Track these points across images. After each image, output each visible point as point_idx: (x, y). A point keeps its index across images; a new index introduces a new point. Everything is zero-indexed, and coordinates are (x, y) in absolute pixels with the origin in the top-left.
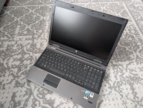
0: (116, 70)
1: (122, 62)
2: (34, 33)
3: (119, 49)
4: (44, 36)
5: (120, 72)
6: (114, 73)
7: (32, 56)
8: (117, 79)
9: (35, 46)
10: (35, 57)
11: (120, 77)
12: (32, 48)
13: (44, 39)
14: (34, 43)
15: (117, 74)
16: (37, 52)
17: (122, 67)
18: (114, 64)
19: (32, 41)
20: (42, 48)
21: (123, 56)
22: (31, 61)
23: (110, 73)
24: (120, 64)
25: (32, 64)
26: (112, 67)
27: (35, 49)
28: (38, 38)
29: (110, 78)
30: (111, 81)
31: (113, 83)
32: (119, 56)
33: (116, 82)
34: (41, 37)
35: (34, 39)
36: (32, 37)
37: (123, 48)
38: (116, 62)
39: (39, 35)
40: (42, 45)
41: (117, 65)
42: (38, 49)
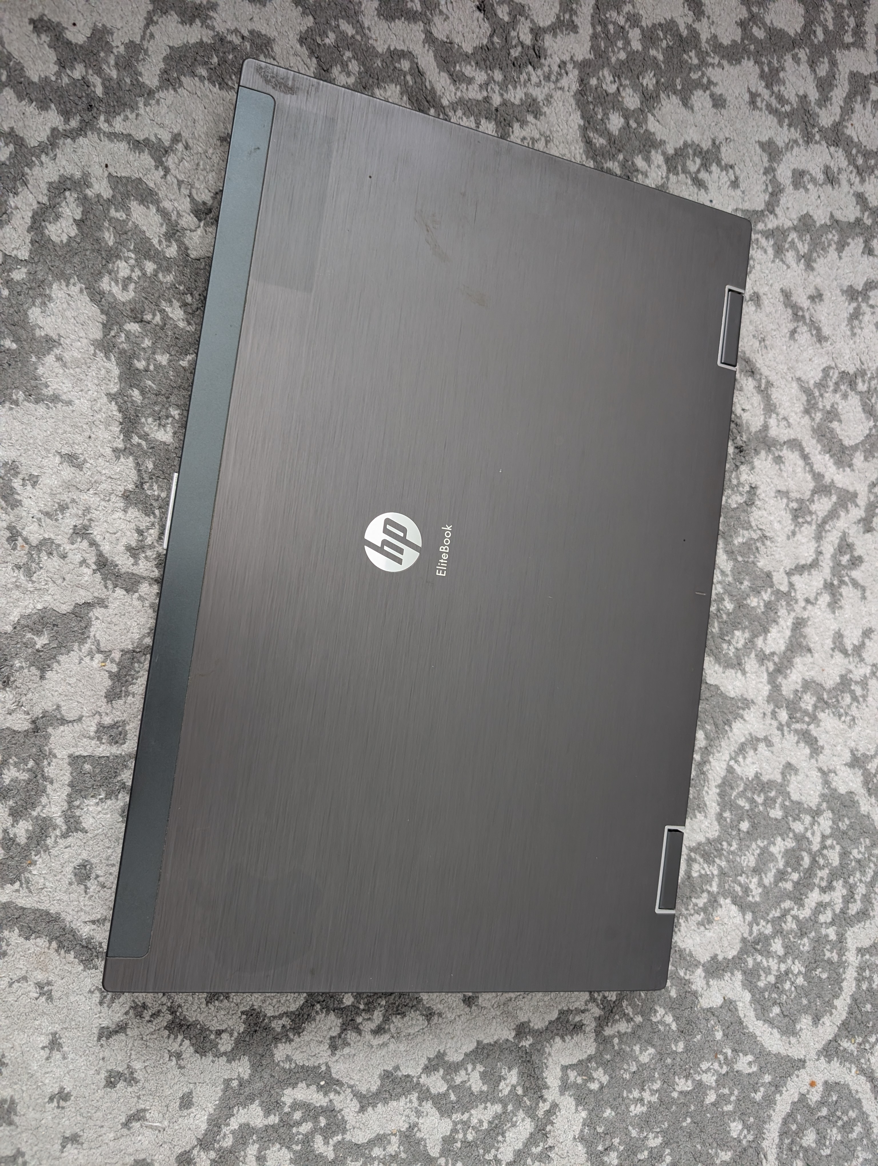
0: (476, 1084)
1: (581, 1148)
2: (838, 55)
3: (733, 1098)
4: (806, 178)
5: (461, 1136)
6: (436, 1069)
7: (546, 63)
8: (370, 1109)
9: (679, 87)
10: (539, 99)
11: (400, 1131)
12: (640, 48)
13: (774, 180)
14: (710, 60)
15: (424, 1103)
16: (599, 117)
17: (519, 1146)
18: (547, 1050)
19: (734, 41)
20: (659, 167)
21: (651, 1152)
22: (478, 58)
23: (436, 1017)
24: (549, 1128)
25: (437, 70)
26: (510, 1035)
27: (629, 91)
28: (779, 106)
29: (369, 1019)
30: (331, 1038)
31: (319, 1067)
32: (649, 1102)
33: (326, 1094)
34: (792, 147)
35: (763, 63)
36: (780, 30)
37: (754, 1145)
38: (572, 1075)
39: (817, 110)
40: (689, 163)
41: (540, 1090)
42: (633, 125)
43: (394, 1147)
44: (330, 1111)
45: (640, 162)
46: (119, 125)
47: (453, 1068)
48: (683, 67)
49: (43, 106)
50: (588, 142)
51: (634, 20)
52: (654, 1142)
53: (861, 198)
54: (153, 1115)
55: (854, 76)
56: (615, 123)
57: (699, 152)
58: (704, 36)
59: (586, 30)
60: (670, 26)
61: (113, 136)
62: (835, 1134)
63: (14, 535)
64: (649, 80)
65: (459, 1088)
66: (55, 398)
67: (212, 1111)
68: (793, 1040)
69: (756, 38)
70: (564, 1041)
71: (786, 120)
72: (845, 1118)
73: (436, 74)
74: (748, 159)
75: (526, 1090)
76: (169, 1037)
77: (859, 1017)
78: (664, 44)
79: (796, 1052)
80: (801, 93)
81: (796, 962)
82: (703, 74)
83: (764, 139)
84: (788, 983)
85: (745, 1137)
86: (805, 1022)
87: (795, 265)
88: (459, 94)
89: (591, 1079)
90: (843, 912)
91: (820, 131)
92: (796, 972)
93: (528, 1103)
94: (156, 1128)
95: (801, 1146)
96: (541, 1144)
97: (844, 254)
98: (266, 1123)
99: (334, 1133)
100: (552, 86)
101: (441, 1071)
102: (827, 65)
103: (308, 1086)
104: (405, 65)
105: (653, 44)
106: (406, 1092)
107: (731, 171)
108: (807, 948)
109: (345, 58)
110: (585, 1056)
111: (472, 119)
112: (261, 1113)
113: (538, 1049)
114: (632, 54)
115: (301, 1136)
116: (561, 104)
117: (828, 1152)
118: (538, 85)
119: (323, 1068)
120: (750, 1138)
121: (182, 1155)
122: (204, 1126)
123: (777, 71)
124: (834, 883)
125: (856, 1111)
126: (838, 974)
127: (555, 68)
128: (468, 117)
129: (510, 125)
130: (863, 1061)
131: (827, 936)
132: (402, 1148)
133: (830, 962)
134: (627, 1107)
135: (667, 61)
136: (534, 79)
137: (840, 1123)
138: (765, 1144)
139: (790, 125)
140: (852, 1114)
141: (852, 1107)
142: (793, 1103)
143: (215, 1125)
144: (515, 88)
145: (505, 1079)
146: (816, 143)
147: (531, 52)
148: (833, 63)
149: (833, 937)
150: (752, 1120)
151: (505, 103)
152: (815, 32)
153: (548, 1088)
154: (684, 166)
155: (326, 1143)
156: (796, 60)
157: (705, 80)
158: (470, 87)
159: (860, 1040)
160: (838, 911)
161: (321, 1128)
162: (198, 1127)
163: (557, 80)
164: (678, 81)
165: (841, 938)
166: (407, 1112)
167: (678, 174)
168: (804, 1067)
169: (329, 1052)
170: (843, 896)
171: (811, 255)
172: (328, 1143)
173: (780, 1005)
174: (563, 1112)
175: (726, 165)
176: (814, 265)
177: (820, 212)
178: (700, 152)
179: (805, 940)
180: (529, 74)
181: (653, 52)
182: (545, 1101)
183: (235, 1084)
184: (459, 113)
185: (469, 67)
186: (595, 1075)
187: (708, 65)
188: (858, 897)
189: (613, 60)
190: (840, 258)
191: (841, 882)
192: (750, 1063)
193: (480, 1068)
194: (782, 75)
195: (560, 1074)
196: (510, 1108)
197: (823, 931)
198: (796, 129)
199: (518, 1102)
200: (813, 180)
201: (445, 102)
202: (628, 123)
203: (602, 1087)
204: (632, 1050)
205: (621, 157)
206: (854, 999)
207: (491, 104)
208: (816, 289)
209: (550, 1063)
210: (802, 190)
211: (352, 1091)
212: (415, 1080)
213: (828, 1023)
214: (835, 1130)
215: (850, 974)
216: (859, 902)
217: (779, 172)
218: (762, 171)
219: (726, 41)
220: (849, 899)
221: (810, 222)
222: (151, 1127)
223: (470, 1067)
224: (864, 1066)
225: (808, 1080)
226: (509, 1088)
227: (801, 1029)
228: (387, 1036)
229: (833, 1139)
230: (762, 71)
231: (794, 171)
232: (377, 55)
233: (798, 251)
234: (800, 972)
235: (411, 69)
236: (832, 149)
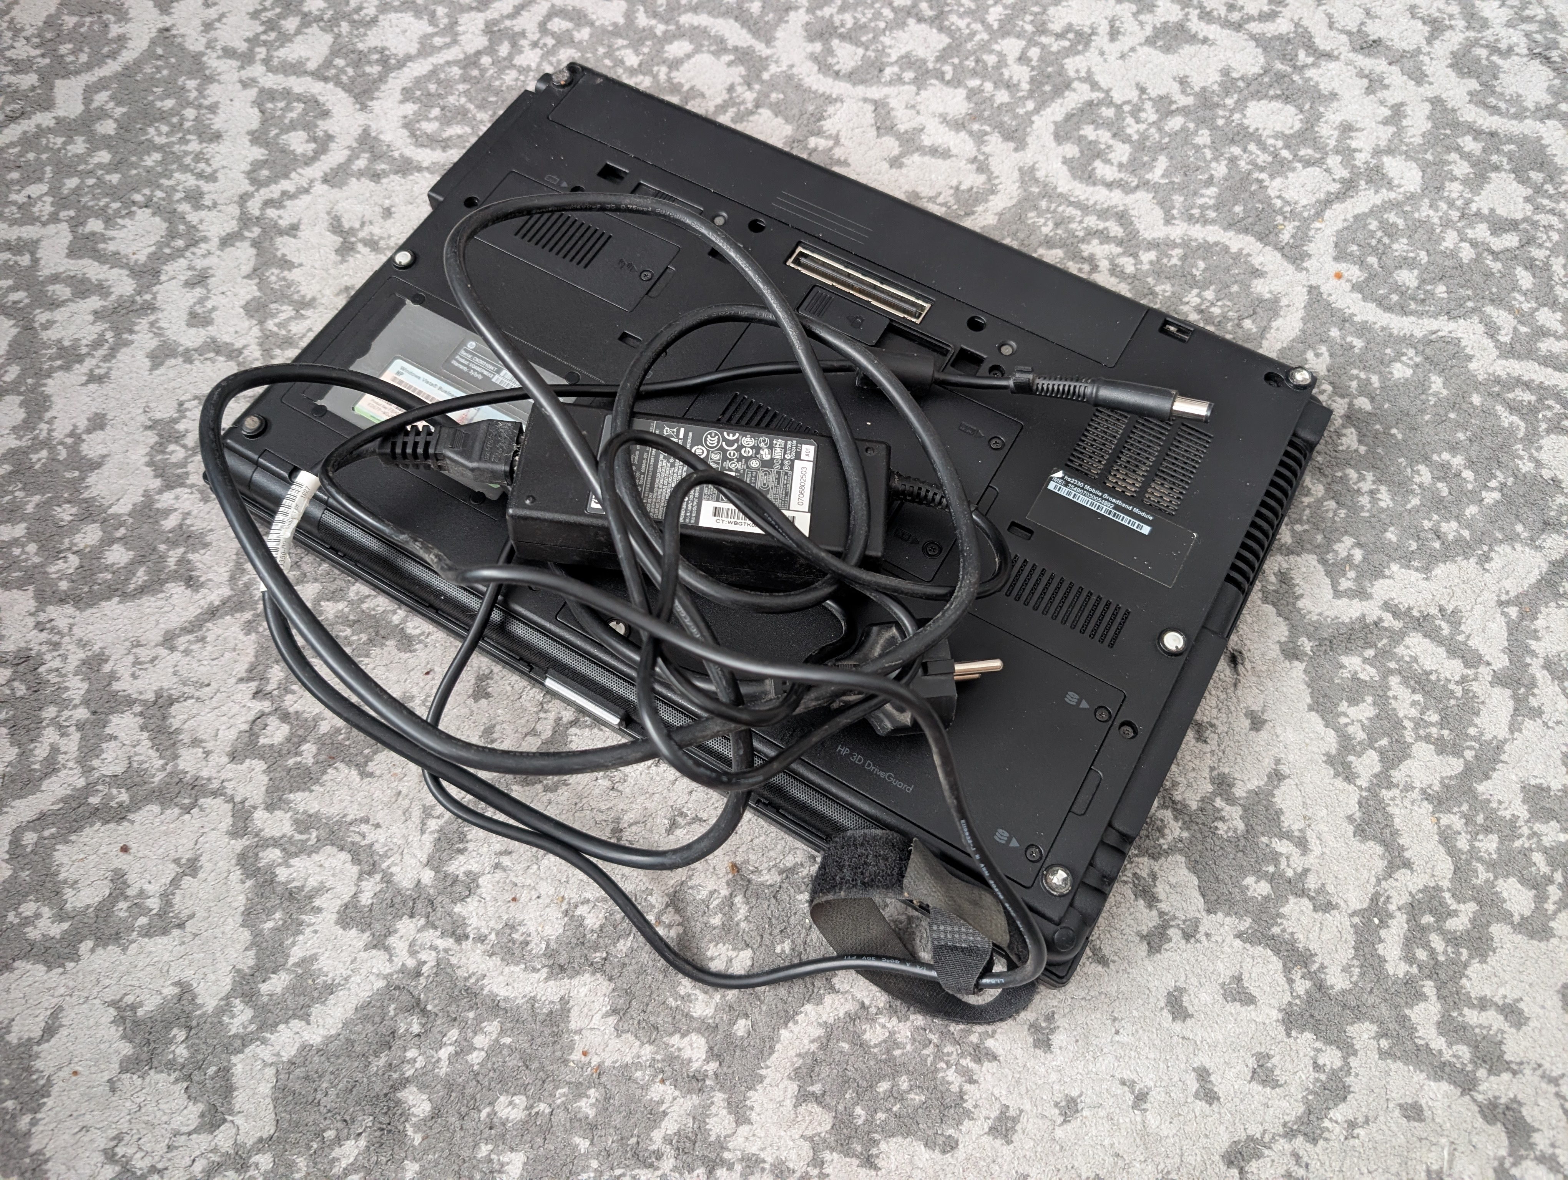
0: (1365, 711)
1: (1440, 570)
2: (45, 272)
3: (1363, 375)
4: (199, 310)
5: (1434, 730)
6: (1347, 766)
7: (37, 648)
8: (1407, 854)
9: (77, 474)
10: (83, 656)
11: (1433, 812)
12: (24, 525)
13: (200, 350)
14: (44, 434)
15: (1395, 781)
16: (109, 576)
17: (1441, 651)
18: (1315, 618)
19: (21, 405)
20: (177, 498)
21: (1438, 479)
22: (25, 739)
23: (1280, 767)
24: (1416, 613)
25: (39, 795)
26: (1299, 667)
27: (78, 538)
28: (107, 346)
29: (1288, 858)
30: (1315, 909)
31: (1354, 926)
32: (1374, 482)
33: (1391, 916)
34: (159, 328)
35: (51, 367)
36: (10, 345)
37: (1421, 348)
38: (1345, 584)
39: (113, 297)
40: (174, 459)
41: (1367, 626)
42: (122, 531)
43: (1454, 820)
44: (1413, 909)
45: (170, 523)
47: (1346, 742)
48: (50, 469)
50: (142, 590)
52: (1425, 475)
53: (227, 241)
54: (1435, 1159)
55: (73, 253)
56: (118, 555)
57: (160, 447)
58: (13, 443)
62: (1401, 246)
64: (66, 513)
65: (1373, 733)
67: (1424, 1075)
68: (1284, 302)
69: (19, 376)
70: (1302, 595)
71: (125, 336)
72: (1379, 234)
73: (44, 795)
74: (173, 384)
75: (1368, 645)
76: (1326, 1139)
77: (1250, 220)
78: (20, 494)
79: (1300, 297)
80: (91, 318)
81: (1186, 300)
82: (61, 443)
83: (147, 363)
84: (1212, 309)
85: (1411, 359)
86: (1261, 288)
87: (308, 322)
88: (71, 764)
89: (1349, 559)
90: (1120, 243)
91: (139, 293)
92: (1198, 300)
93: (1385, 641)
94: (1452, 1155)
95: (1418, 288)
96: (1437, 622)
97: (296, 261)
98: (1434, 998)
99: (1442, 903)
100: (67, 639)
101: (1351, 758)
102: (57, 287)
103: (1381, 941)
104: (30, 838)
105: (19, 508)
106: (1382, 807)
107: (187, 405)
108: (1168, 287)
109: (16, 921)
110: (1320, 567)
111: (104, 745)
112: (1422, 1005)
113: (1314, 630)
114: (31, 536)
115: (1449, 949)
116: (90, 627)
117: (1423, 255)
118: (64, 658)
119: (1356, 920)
120: (1411, 352)
121: (1485, 1117)
122: (1445, 1086)
123: (62, 348)
124: (1085, 254)
125: (1369, 220)
126: (1199, 247)
127: (44, 636)
128: (102, 751)
129: (115, 694)
130: (1306, 214)
131: (1151, 263)
132: (1456, 810)
133: (1184, 258)
134: (1383, 510)
135: (41, 490)
136: (57, 663)
137: (1386, 240)
138: (1419, 334)
139: (131, 332)
140: (1373, 225)
141: (1365, 226)
142: (1364, 299)
143: (1443, 1071)
144: (67, 689)
145: (1356, 673)
146: (155, 298)
147: (21, 668)
148: (55, 278)
149: (1152, 255)
150: (1388, 351)
151: (86, 702)
152: (14, 303)
153: (1364, 616)
154: (177, 465)
155: (1455, 913)
156: (48, 325)
157: (69, 441)
158: (63, 750)
159: (1279, 219)
160: (1119, 250)
161: (1437, 921)
162: (1446, 1095)
163: (59, 633)
164: (68, 475)
165: (1154, 245)
166: (1407, 803)
167: (187, 473)
168: (1318, 287)
169: (1335, 912)
170: (1101, 243)
171: (296, 302)
172: (1455, 911)
173: (1241, 319)
174: (1394, 595)
175: (179, 411)
176: (309, 297)
177: (242, 292)
178: (161, 444)
179: (1158, 289)
180: (50, 671)
181: (30, 508)
182: (1381, 619)
183: (1384, 1043)
184: (96, 763)
185: (37, 752)
186: (1343, 554)
187: (49, 438)
188: (1101, 225)
189: (37, 560)
190: (301, 265)
191: (1083, 247)
192: (1318, 355)
193: (1344, 706)
194: (66, 343)
195: (1345, 601)
196: (1392, 665)
197: (1146, 267)
198: (136, 324)
199: (1384, 654)
200: (201, 301)
201: (81, 783)
202: (120, 539)
203: (1359, 545)
204: (1309, 506)
205: (162, 547)
206: (1230, 226)
207: (87, 720)
208: (338, 294)
209: (1331, 613)
210: (213, 315)
211: (1385, 879)
212: (1364, 794)
213: (1260, 259)
214: (1395, 246)
215: (1199, 233)
216: (1107, 224)
217: (190, 345)
218: (188, 366)
219: (20, 415)
220: (1104, 237)
221: (254, 304)
222: (1451, 1162)
223: (1343, 720)
224: (1313, 211)
225: (1334, 282)
226: (1367, 667)
227: (1270, 292)
228: (1309, 833)
229: (1406, 248)
230: (60, 368)
231: (190, 325)
232: (14, 877)
233: (291, 319)
234: (1199, 295)
235: (35, 830)
236: (163, 278)
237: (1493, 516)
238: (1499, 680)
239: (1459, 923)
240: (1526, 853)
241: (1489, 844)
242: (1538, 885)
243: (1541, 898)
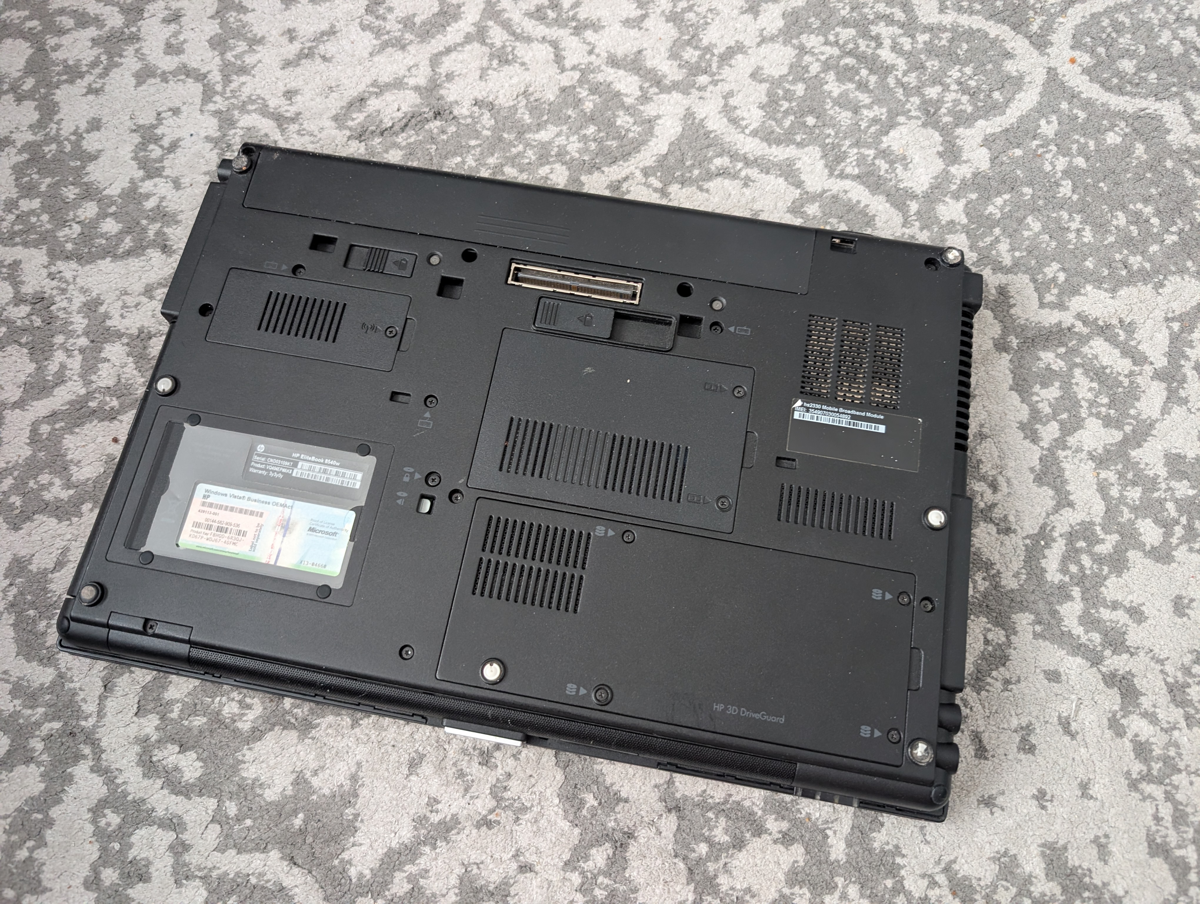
0: (1053, 392)
1: (1123, 292)
2: (54, 6)
3: (1082, 140)
4: (173, 41)
5: (1103, 409)
6: (1035, 432)
7: (49, 291)
8: (1071, 497)
9: (79, 163)
10: (84, 300)
11: (1095, 469)
12: (39, 200)
13: (174, 73)
14: (54, 132)
15: (1069, 444)
16: (104, 242)
17: (1117, 352)
18: (1023, 322)
19: (35, 109)
20: (155, 185)
21: (1131, 223)
22: (41, 357)
23: (984, 430)
24: (1101, 323)
25: (51, 398)
26: (1006, 357)
27: (80, 212)
28: (102, 66)
29: (982, 495)
30: (999, 532)
31: (1026, 546)
32: (1081, 223)
33: (1054, 540)
34: (142, 54)
35: (59, 80)
36: (27, 62)
37: (1131, 121)
38: (1049, 298)
39: (107, 28)
40: (153, 155)
41: (1062, 330)
42: (113, 209)
43: (1110, 475)
44: (1071, 537)
45: (150, 204)
46: (90, 707)
47: (1035, 415)
48: (58, 159)
49: (69, 779)
50: (128, 253)
51: (11, 205)
52: (1121, 219)
54: (1065, 709)
56: (110, 226)
57: (142, 146)
58: (30, 137)
59: (18, 252)
60: (19, 170)
61: (101, 714)
62: (1125, 41)
63: (486, 823)
64: (71, 193)
65: (1057, 409)
66: (354, 778)
67: (1065, 652)
68: (1027, 79)
69: (34, 86)
70: (1015, 305)
71: (116, 59)
72: (1109, 30)
73: (55, 399)
74: (152, 98)
75: (1062, 344)
76: (988, 691)
77: (1008, 13)
78: (35, 177)
79: (1040, 76)
80: (90, 44)
81: (949, 74)
82: (67, 139)
83: (133, 81)
84: (969, 82)
85: (1122, 129)
86: (1010, 67)
87: (259, 55)
88: (75, 378)
89: (1054, 279)
90: (902, 26)
91: (127, 26)
92: (959, 74)
93: (1074, 342)
94: (1078, 706)
95: (1135, 74)
96: (1116, 330)
97: (250, 7)
98: (1079, 599)
99: (1093, 533)
100: (72, 287)
101: (1038, 426)
102: (63, 18)
103: (1045, 557)
104: (45, 429)
105: (35, 187)
106: (1056, 462)
107: (163, 115)
108: (936, 63)
109: (35, 487)
110: (1031, 285)
111: (100, 366)
112: (1070, 604)
113: (1021, 331)
114: (44, 208)
115: (1095, 566)
116: (90, 279)
117: (1142, 48)
118: (70, 300)
119: (1028, 541)
120: (1123, 124)
121: (1106, 683)
122: (1079, 660)
123: (67, 66)
124: (873, 34)
125: (1103, 19)
126: (964, 33)
127: (55, 283)
128: (99, 369)
129: (108, 329)
130: (1053, 11)
131: (925, 43)
132: (1112, 468)
133: (951, 41)
134: (1085, 244)
135: (52, 174)
136: (64, 304)
137: (1114, 35)
138: (1130, 110)
139: (121, 56)
140: (1106, 22)
141: (1099, 23)
142: (1091, 80)
143: (1079, 649)
144: (72, 323)
145: (1049, 364)
146: (139, 30)
147: (37, 306)
148: (62, 11)
149: (926, 37)
150: (1105, 122)
151: (86, 334)
152: (30, 29)
153: (1060, 322)
154: (155, 161)
155: (1103, 541)
156: (56, 48)
157: (73, 138)
158: (69, 367)
159: (1031, 13)
160: (901, 31)
161: (1088, 546)
162: (1079, 666)
163: (66, 282)
164: (72, 164)
165: (929, 29)
166: (1076, 461)
167: (163, 167)
168: (1055, 69)
169: (1012, 535)
170: (887, 25)
171: (249, 39)
172: (1103, 540)
173: (991, 91)
174: (1085, 308)
175: (157, 119)
176: (259, 36)
177: (207, 29)
178: (143, 144)
179: (928, 64)
180: (59, 309)
181: (43, 188)
182: (1073, 326)
183: (1038, 628)
184: (94, 378)
185: (50, 367)
186: (1051, 276)
187: (58, 134)
188: (888, 11)
189: (49, 226)
190: (253, 10)
191: (872, 27)
192: (1048, 122)
193: (1037, 388)
194: (71, 63)
195: (1047, 310)
196: (1078, 360)
197: (920, 46)
198: (124, 50)
199: (1073, 352)
200: (176, 35)
201: (83, 391)
202: (112, 214)
203: (1064, 269)
204: (1028, 239)
205: (144, 222)
206: (991, 17)
207: (87, 346)
208: (282, 35)
209: (1036, 319)
210: (185, 46)
211: (1053, 514)
212: (1045, 452)
213: (1013, 44)
214: (1121, 40)
215: (965, 20)
216: (893, 10)
217: (166, 68)
218: (165, 85)
219: (36, 116)
220: (889, 20)
221: (217, 38)
222: (1077, 712)
223: (1035, 398)
224: (1058, 9)
225: (1068, 66)
226: (1059, 360)
227: (1017, 71)
228: (1000, 478)
229: (1129, 42)
230: (66, 81)
231: (166, 53)
232: (34, 456)
233: (245, 52)
234: (960, 71)
235: (48, 424)
236: (146, 15)
237: (1170, 254)
238: (1158, 375)
239: (1104, 549)
240: (1161, 502)
241: (1135, 494)
242: (1167, 526)
243: (1168, 534)
